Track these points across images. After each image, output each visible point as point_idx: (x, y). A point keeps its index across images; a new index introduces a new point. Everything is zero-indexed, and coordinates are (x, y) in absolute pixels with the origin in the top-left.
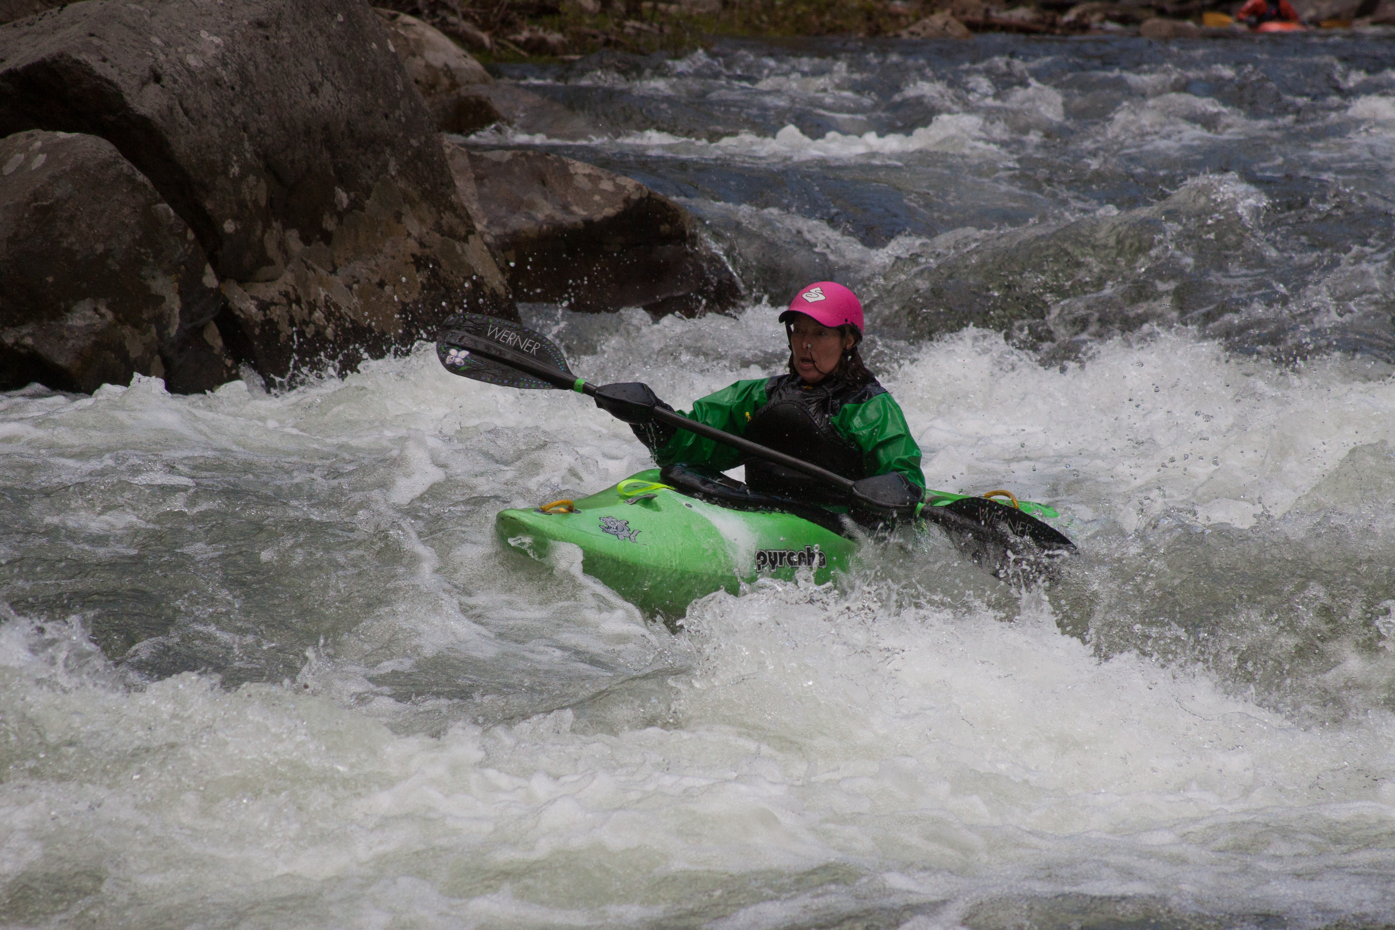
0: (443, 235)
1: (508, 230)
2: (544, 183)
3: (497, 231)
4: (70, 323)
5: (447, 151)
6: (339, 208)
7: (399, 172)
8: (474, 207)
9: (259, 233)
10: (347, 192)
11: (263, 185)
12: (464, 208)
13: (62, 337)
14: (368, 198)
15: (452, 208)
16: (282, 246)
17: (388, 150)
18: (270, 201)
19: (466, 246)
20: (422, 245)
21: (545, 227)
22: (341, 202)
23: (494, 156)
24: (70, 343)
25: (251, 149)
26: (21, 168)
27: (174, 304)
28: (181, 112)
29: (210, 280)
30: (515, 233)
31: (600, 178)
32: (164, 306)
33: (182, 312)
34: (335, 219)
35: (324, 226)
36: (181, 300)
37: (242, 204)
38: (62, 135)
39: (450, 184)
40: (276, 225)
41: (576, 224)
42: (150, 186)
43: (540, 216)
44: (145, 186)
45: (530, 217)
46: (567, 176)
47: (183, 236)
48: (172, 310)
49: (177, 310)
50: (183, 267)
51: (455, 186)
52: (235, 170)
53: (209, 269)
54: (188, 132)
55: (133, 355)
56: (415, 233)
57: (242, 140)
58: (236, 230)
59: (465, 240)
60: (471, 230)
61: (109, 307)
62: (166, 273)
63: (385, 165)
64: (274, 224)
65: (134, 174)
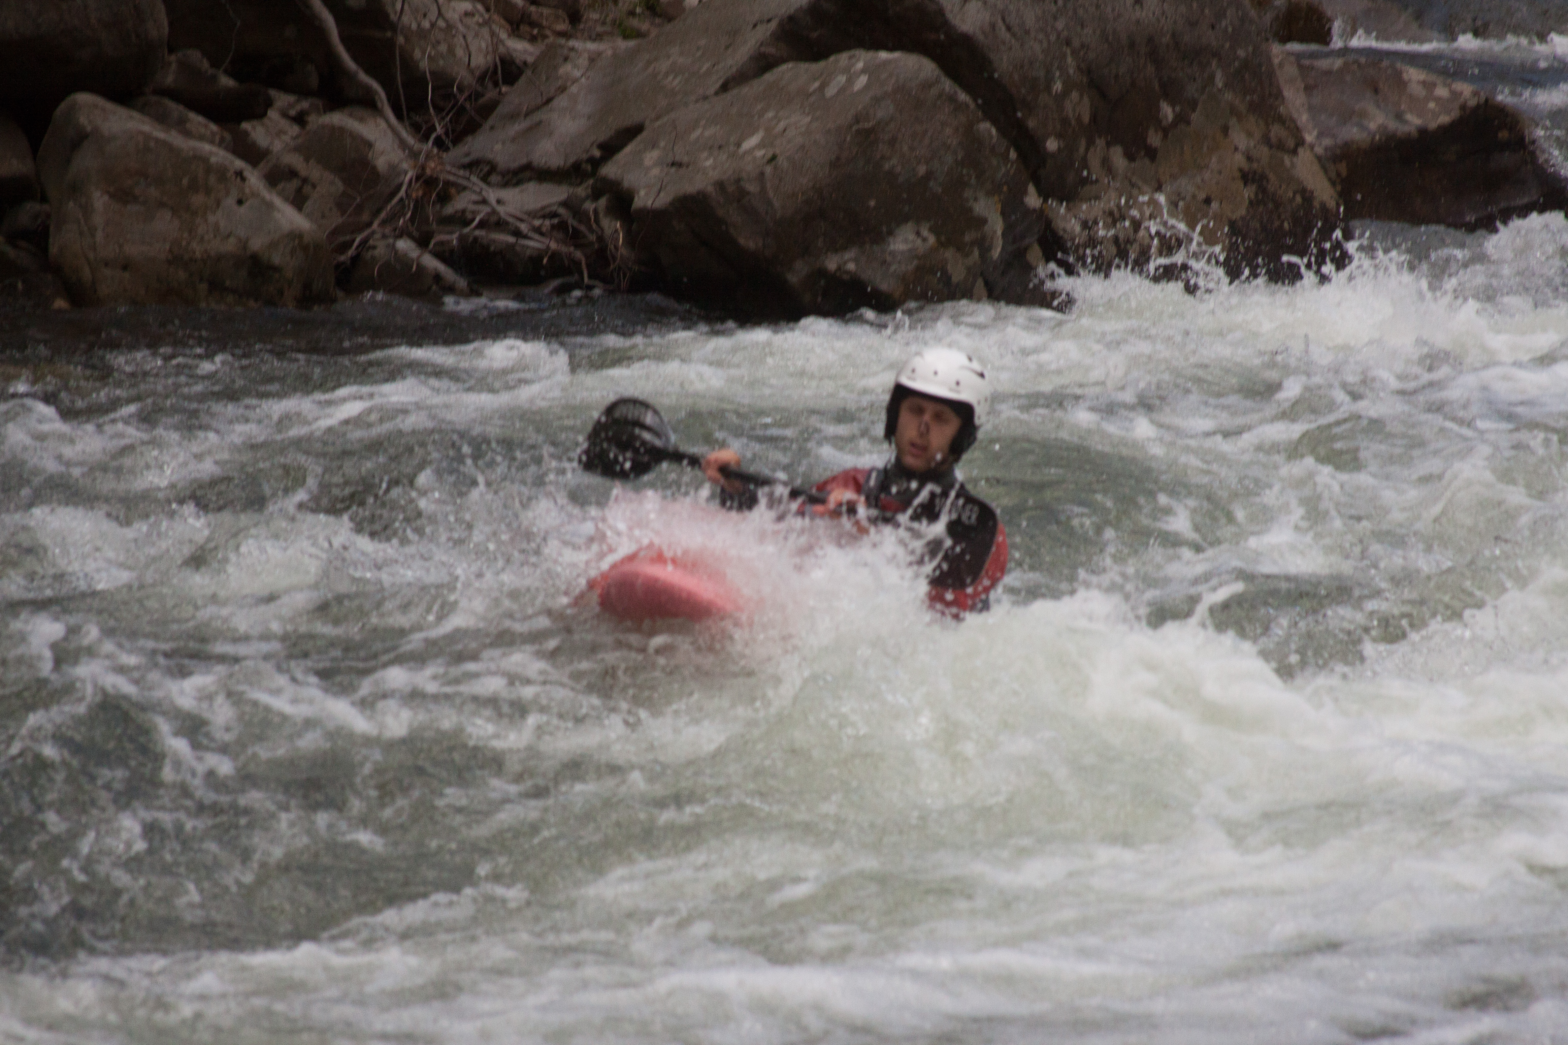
0: (1271, 147)
1: (1339, 141)
2: (1376, 91)
3: (1327, 142)
4: (892, 247)
5: (1276, 61)
6: (1164, 123)
7: (1226, 85)
8: (1303, 118)
9: (1082, 150)
10: (1173, 105)
11: (1086, 100)
12: (1293, 121)
13: (884, 262)
14: (1194, 111)
15: (1281, 120)
16: (1106, 164)
17: (1214, 63)
18: (1094, 118)
19: (1295, 160)
20: (1249, 159)
21: (1377, 137)
22: (1166, 117)
23: (1323, 64)
24: (893, 268)
25: (1074, 63)
26: (842, 90)
27: (996, 225)
28: (1003, 29)
29: (1033, 200)
30: (1347, 145)
31: (1434, 85)
32: (986, 227)
33: (1004, 234)
34: (1160, 135)
35: (1149, 141)
36: (1004, 220)
37: (1065, 121)
38: (883, 55)
39: (1279, 95)
40: (1100, 142)
41: (1409, 134)
42: (972, 106)
43: (1373, 126)
44: (967, 106)
45: (1363, 127)
46: (1400, 84)
47: (1005, 157)
48: (995, 232)
49: (999, 233)
50: (1005, 188)
51: (1283, 98)
52: (1058, 86)
53: (1031, 189)
54: (1011, 48)
55: (955, 279)
56: (1242, 146)
57: (1064, 56)
58: (1059, 148)
59: (1294, 152)
60: (1300, 142)
61: (931, 230)
62: (989, 194)
63: (1212, 77)
64: (1098, 141)
65: (956, 92)
